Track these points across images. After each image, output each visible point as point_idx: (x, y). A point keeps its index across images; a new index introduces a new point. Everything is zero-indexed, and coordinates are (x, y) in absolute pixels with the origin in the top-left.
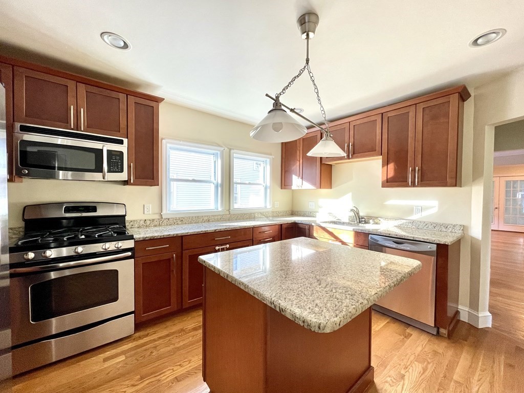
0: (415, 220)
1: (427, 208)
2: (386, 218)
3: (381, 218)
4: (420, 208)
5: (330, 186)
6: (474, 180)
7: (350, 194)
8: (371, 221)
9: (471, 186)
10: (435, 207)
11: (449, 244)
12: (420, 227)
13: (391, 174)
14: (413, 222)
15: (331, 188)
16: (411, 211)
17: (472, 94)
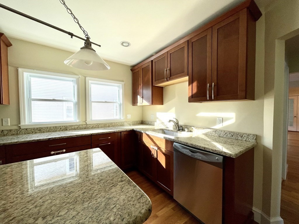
0: (217, 129)
1: (227, 119)
2: (198, 127)
3: (194, 127)
4: (221, 119)
5: (162, 103)
6: (265, 94)
7: (174, 108)
8: (186, 129)
9: (263, 99)
10: (233, 118)
11: (234, 157)
12: (221, 135)
13: (195, 91)
14: (216, 131)
15: (163, 105)
16: (214, 121)
17: (263, 13)
